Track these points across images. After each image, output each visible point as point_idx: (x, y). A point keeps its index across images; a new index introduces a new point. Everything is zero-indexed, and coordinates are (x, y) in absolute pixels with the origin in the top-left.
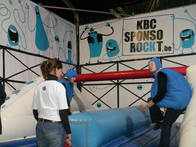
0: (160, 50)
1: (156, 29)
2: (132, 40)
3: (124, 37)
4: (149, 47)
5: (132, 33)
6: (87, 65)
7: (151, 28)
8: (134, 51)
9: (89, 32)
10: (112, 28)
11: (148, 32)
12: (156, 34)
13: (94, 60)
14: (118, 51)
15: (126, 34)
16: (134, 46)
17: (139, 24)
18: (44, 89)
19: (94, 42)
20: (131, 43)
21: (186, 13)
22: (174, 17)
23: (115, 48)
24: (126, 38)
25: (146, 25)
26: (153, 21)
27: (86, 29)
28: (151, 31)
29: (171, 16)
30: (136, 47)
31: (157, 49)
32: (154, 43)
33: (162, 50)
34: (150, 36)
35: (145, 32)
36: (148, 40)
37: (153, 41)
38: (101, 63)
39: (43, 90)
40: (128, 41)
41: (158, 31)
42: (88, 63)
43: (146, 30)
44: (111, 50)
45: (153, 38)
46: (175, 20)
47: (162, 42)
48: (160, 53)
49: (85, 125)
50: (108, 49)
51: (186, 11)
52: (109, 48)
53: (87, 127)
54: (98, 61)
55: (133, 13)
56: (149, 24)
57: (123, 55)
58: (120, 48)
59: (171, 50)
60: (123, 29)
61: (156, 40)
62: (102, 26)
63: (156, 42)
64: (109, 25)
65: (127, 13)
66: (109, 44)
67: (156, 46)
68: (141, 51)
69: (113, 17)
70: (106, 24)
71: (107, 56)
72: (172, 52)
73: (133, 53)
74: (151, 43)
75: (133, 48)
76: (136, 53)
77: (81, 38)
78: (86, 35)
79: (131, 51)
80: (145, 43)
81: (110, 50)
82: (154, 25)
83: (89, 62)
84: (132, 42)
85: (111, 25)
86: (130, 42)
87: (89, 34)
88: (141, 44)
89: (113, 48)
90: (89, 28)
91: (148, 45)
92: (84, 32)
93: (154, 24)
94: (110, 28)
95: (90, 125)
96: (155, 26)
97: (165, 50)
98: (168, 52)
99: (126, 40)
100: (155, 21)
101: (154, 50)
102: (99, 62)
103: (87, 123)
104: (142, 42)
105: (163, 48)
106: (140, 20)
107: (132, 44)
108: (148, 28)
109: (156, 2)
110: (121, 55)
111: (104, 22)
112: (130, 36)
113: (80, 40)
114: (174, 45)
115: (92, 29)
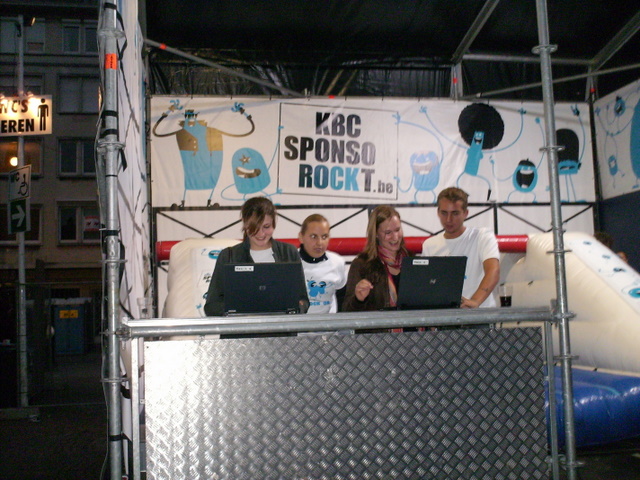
0: (367, 189)
1: (360, 140)
2: (303, 157)
3: (284, 148)
4: (343, 179)
5: (304, 140)
6: (174, 208)
7: (350, 133)
8: (309, 185)
9: (183, 119)
10: (249, 118)
11: (342, 143)
12: (360, 151)
13: (198, 197)
14: (267, 181)
15: (288, 140)
16: (309, 173)
17: (320, 119)
19: (196, 149)
20: (301, 166)
21: (424, 114)
22: (399, 118)
23: (258, 173)
24: (288, 150)
25: (338, 128)
26: (354, 120)
27: (172, 108)
28: (349, 144)
29: (393, 116)
30: (313, 176)
31: (362, 186)
32: (356, 170)
33: (372, 188)
34: (347, 153)
35: (334, 142)
36: (341, 161)
37: (353, 167)
38: (216, 207)
40: (294, 157)
41: (365, 145)
42: (179, 203)
43: (338, 139)
44: (250, 176)
46: (400, 124)
47: (373, 171)
48: (367, 194)
50: (238, 172)
51: (424, 110)
52: (241, 169)
54: (209, 201)
55: (306, 90)
56: (345, 124)
57: (279, 192)
58: (272, 172)
59: (391, 191)
60: (280, 127)
61: (361, 165)
62: (223, 109)
63: (360, 171)
64: (242, 111)
65: (292, 88)
66: (241, 160)
67: (361, 178)
68: (325, 185)
69: (256, 91)
70: (233, 105)
71: (234, 188)
72: (393, 195)
73: (305, 190)
74: (348, 170)
75: (306, 179)
76: (314, 189)
78: (172, 125)
79: (301, 184)
80: (334, 169)
81: (243, 176)
82: (356, 130)
83: (183, 202)
84: (303, 162)
85: (248, 111)
86: (298, 162)
87: (182, 124)
88: (326, 170)
89: (253, 171)
90: (181, 108)
91: (341, 174)
93: (355, 127)
96: (358, 132)
97: (379, 190)
98: (385, 195)
99: (287, 155)
100: (358, 121)
101: (356, 188)
102: (212, 203)
105: (374, 186)
106: (323, 111)
108: (342, 133)
109: (358, 74)
110: (275, 191)
111: (227, 99)
112: (298, 146)
113: (152, 136)
114: (398, 182)
115: (192, 111)
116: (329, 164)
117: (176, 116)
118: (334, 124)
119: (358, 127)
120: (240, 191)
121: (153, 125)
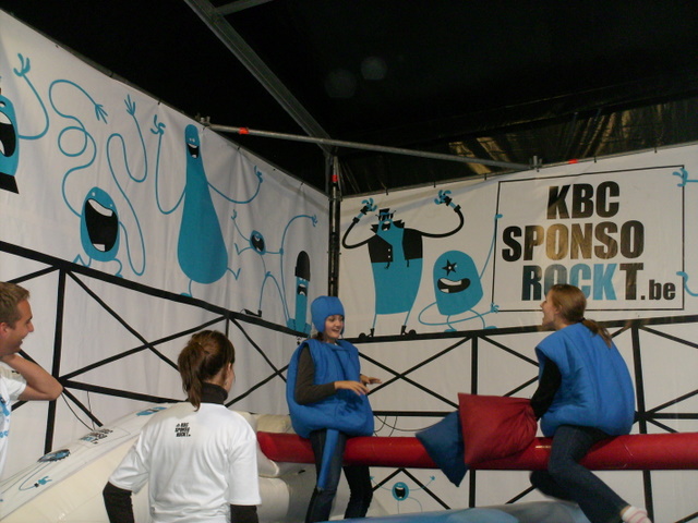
0: (631, 295)
1: (619, 220)
2: (529, 256)
3: (501, 245)
4: (590, 283)
5: (530, 229)
6: (363, 339)
7: (602, 213)
8: (537, 296)
9: (377, 222)
10: (457, 209)
11: (589, 226)
12: (617, 236)
13: (390, 324)
14: (479, 295)
15: (507, 232)
16: (537, 278)
17: (556, 198)
18: (182, 430)
19: (391, 260)
20: (525, 268)
22: (684, 176)
23: (466, 283)
24: (507, 247)
25: (583, 204)
26: (608, 189)
27: (364, 211)
28: (601, 226)
29: (675, 174)
30: (542, 282)
31: (621, 291)
32: (611, 268)
33: (638, 296)
34: (595, 242)
35: (576, 227)
36: (587, 255)
37: (605, 262)
38: (413, 336)
40: (516, 257)
41: (627, 226)
42: (368, 333)
43: (582, 222)
44: (453, 289)
45: (606, 250)
46: (687, 185)
47: (640, 266)
48: (632, 304)
50: (441, 286)
52: (444, 281)
54: (404, 328)
55: (535, 158)
56: (594, 199)
57: (494, 309)
58: (486, 283)
59: (673, 296)
60: (498, 216)
61: (620, 259)
62: (424, 203)
63: (618, 267)
64: (448, 201)
65: (514, 159)
66: (446, 268)
67: (619, 278)
69: (463, 172)
70: (437, 196)
71: (435, 309)
72: (676, 303)
73: (532, 304)
74: (598, 267)
75: (532, 286)
77: (347, 243)
78: (364, 232)
79: (526, 296)
80: (575, 269)
81: (447, 290)
82: (611, 204)
83: (372, 330)
84: (528, 263)
85: (455, 201)
86: (521, 262)
87: (375, 228)
88: (562, 269)
89: (459, 283)
90: (376, 207)
91: (586, 276)
92: (356, 220)
93: (609, 200)
94: (450, 209)
96: (615, 208)
97: (652, 297)
98: (663, 303)
99: (506, 255)
100: (615, 190)
101: (611, 296)
102: (407, 331)
104: (567, 263)
105: (642, 288)
106: (560, 184)
107: (527, 270)
108: (588, 213)
109: (618, 120)
110: (489, 309)
111: (430, 188)
112: (521, 240)
113: (342, 249)
114: (684, 280)
115: (387, 210)
117: (369, 220)
118: (577, 200)
119: (614, 200)
120: (442, 312)
121: (342, 234)
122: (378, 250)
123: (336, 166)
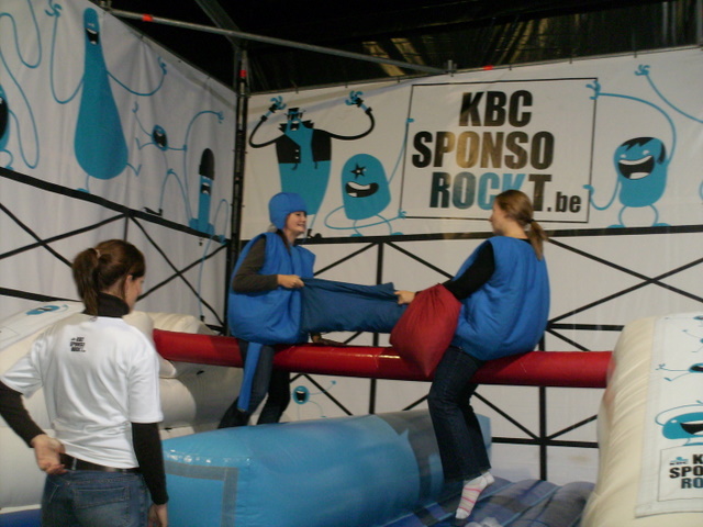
0: (537, 206)
1: (530, 130)
2: (438, 163)
3: (412, 151)
5: (441, 135)
7: (514, 122)
8: (445, 205)
9: (285, 121)
10: (368, 111)
11: (500, 135)
12: (527, 147)
14: (386, 200)
15: (418, 137)
16: (446, 186)
17: (469, 104)
18: (77, 345)
19: (298, 161)
20: (434, 174)
21: (644, 77)
22: (597, 89)
23: (374, 188)
24: (417, 153)
25: (495, 113)
26: (521, 99)
27: (273, 109)
28: (513, 136)
29: (589, 86)
30: (450, 190)
32: (520, 178)
33: (545, 207)
34: (506, 152)
35: (487, 135)
36: (497, 164)
37: (515, 172)
38: (318, 240)
39: (73, 350)
40: (425, 163)
41: (538, 137)
43: (494, 130)
44: (361, 193)
45: (516, 160)
46: (600, 98)
47: (548, 178)
49: (222, 483)
50: (348, 189)
51: (643, 71)
52: (353, 185)
53: (230, 492)
55: (450, 62)
56: (507, 108)
57: (401, 216)
58: (394, 188)
59: (578, 209)
60: (410, 120)
61: (529, 169)
62: (335, 103)
63: (527, 178)
64: (359, 102)
65: (428, 62)
66: (354, 172)
67: (528, 189)
68: (469, 203)
69: (374, 73)
70: (348, 96)
71: (342, 212)
72: (580, 216)
73: (439, 211)
74: (507, 177)
75: (440, 194)
76: (452, 210)
77: (255, 142)
78: (271, 131)
79: (434, 204)
80: (485, 177)
81: (354, 195)
82: (524, 114)
84: (438, 170)
85: (367, 102)
86: (431, 169)
87: (283, 128)
88: (471, 178)
89: (367, 187)
90: (285, 105)
91: (495, 186)
92: (264, 119)
93: (522, 109)
94: (361, 111)
95: (241, 484)
96: (527, 116)
97: (558, 209)
98: (568, 215)
99: (415, 159)
100: (528, 100)
102: (313, 234)
103: (232, 475)
105: (549, 200)
106: (474, 90)
107: (437, 176)
108: (500, 122)
109: (536, 28)
110: (396, 214)
111: (341, 88)
112: (431, 146)
113: (248, 148)
114: (590, 193)
115: (296, 109)
116: (477, 171)
117: (278, 118)
118: (490, 108)
119: (527, 109)
120: (349, 216)
121: (249, 132)
122: (286, 151)
123: (245, 61)
